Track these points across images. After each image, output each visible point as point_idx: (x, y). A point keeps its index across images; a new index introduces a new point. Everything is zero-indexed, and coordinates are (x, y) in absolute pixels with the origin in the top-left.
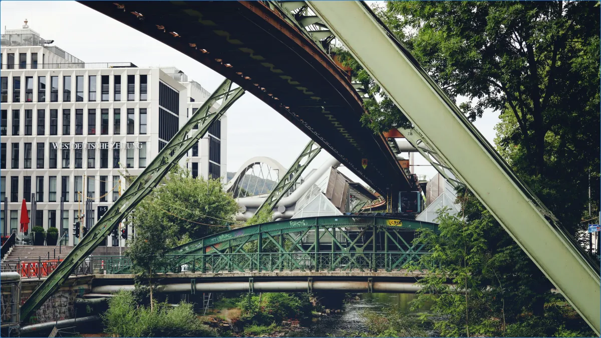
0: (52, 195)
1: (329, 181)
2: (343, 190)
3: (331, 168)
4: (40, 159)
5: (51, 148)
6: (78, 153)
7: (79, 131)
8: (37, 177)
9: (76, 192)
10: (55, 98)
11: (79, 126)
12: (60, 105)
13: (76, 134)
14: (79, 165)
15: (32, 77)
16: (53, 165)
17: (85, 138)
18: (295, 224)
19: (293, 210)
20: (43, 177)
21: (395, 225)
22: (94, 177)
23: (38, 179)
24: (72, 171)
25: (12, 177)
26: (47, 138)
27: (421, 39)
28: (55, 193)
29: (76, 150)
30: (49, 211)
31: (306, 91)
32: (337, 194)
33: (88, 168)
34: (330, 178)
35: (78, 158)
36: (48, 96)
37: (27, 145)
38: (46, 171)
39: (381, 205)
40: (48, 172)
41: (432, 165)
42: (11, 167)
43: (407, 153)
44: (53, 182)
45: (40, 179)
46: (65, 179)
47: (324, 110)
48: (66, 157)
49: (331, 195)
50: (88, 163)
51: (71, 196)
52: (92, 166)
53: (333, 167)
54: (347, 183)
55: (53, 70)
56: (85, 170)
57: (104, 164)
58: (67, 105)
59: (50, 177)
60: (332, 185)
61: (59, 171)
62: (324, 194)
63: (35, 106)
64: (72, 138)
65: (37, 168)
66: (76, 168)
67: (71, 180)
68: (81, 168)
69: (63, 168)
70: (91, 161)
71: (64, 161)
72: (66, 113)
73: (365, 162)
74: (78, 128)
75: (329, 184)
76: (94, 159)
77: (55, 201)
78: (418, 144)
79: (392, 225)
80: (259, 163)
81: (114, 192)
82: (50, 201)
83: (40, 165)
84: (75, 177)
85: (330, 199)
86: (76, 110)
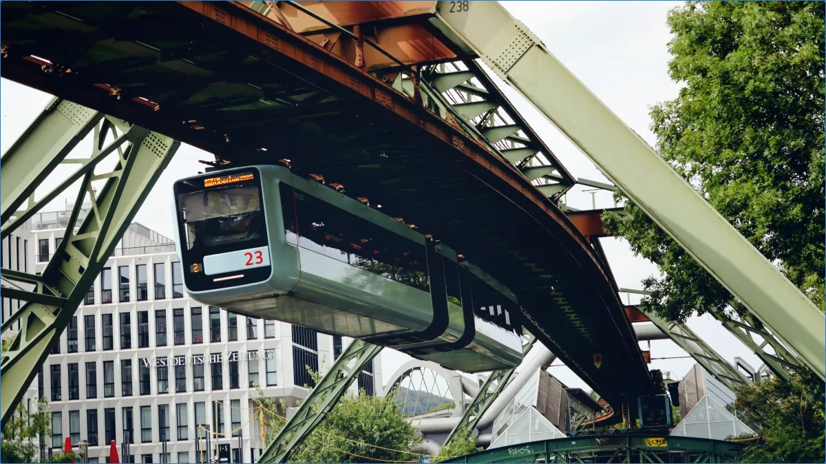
0: (146, 433)
1: (539, 388)
2: (560, 399)
3: (539, 369)
4: (127, 382)
5: (142, 366)
6: (180, 371)
7: (179, 340)
8: (123, 408)
9: (179, 427)
10: (143, 295)
11: (179, 333)
12: (151, 305)
13: (175, 344)
14: (181, 389)
15: (109, 268)
16: (146, 389)
17: (189, 349)
18: (516, 452)
19: (490, 432)
20: (132, 408)
21: (657, 445)
22: (203, 403)
23: (125, 411)
24: (172, 397)
25: (87, 410)
26: (135, 353)
27: (724, 194)
28: (150, 429)
29: (176, 367)
30: (142, 455)
31: (536, 268)
32: (553, 406)
33: (195, 391)
34: (540, 383)
35: (180, 378)
36: (133, 293)
37: (107, 364)
38: (136, 400)
39: (606, 418)
40: (138, 401)
41: (692, 356)
42: (86, 397)
43: (647, 341)
44: (146, 414)
45: (128, 411)
46: (162, 410)
47: (554, 292)
48: (163, 378)
49: (543, 407)
50: (194, 383)
51: (172, 433)
52: (200, 388)
53: (542, 368)
54: (564, 389)
55: (139, 256)
56: (190, 395)
57: (217, 385)
58: (160, 304)
59: (141, 407)
60: (545, 394)
61: (154, 398)
62: (535, 407)
63: (116, 308)
64: (171, 350)
65: (123, 396)
66: (177, 392)
67: (172, 410)
68: (185, 391)
69: (159, 393)
70: (199, 380)
71: (161, 383)
72: (160, 315)
73: (598, 360)
74: (177, 335)
75: (539, 393)
76: (203, 377)
77: (151, 442)
78: (670, 329)
79: (653, 445)
80: (419, 368)
81: (233, 423)
82: (143, 442)
83: (127, 391)
84: (177, 405)
85: (543, 414)
86: (174, 310)
